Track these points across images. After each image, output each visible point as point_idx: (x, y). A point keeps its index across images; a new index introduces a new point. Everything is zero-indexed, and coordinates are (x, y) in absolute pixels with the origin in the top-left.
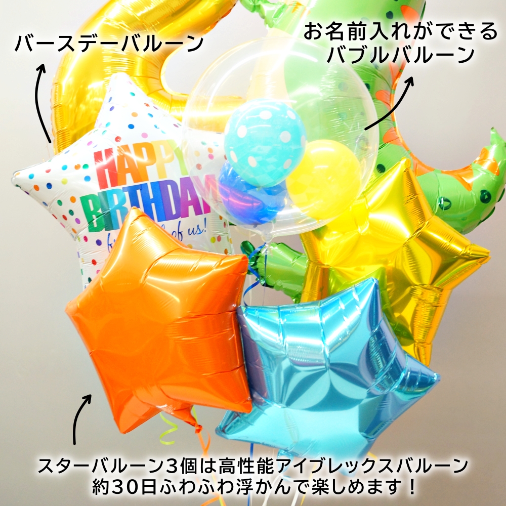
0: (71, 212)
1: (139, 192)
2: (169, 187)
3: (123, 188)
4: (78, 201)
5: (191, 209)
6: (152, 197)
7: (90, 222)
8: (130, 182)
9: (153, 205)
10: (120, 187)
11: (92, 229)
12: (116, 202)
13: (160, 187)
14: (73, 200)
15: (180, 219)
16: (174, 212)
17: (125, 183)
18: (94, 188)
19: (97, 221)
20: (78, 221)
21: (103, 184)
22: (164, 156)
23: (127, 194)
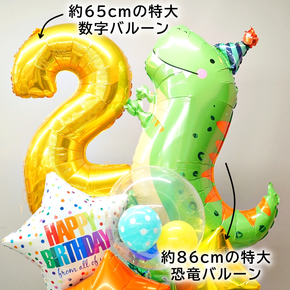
0: (37, 259)
1: (71, 245)
2: (87, 239)
3: (63, 244)
4: (40, 254)
5: (100, 248)
6: (78, 246)
7: (48, 264)
8: (66, 240)
9: (80, 250)
10: (61, 244)
11: (49, 267)
12: (60, 253)
13: (82, 240)
14: (37, 253)
15: (95, 254)
16: (91, 252)
17: (63, 241)
18: (47, 246)
19: (51, 263)
20: (41, 263)
21: (51, 244)
22: (82, 223)
23: (65, 247)
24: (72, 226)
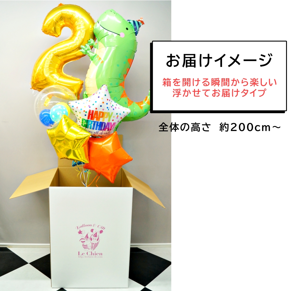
1: (96, 123)
2: (104, 124)
3: (93, 121)
5: (107, 129)
6: (99, 125)
12: (90, 123)
14: (80, 117)
15: (103, 131)
21: (88, 118)
24: (101, 116)
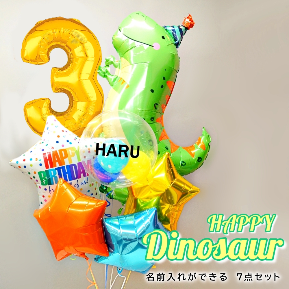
0: (34, 177)
1: (61, 169)
2: (73, 167)
3: (55, 168)
4: (37, 173)
5: (82, 175)
6: (66, 171)
7: (42, 181)
8: (58, 166)
9: (67, 174)
10: (54, 168)
11: (43, 184)
12: (53, 174)
13: (70, 167)
14: (35, 173)
15: (78, 179)
16: (75, 177)
17: (56, 166)
18: (43, 168)
19: (45, 182)
20: (37, 181)
21: (47, 167)
22: (71, 154)
23: (57, 170)
24: (64, 156)
